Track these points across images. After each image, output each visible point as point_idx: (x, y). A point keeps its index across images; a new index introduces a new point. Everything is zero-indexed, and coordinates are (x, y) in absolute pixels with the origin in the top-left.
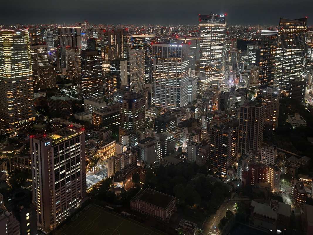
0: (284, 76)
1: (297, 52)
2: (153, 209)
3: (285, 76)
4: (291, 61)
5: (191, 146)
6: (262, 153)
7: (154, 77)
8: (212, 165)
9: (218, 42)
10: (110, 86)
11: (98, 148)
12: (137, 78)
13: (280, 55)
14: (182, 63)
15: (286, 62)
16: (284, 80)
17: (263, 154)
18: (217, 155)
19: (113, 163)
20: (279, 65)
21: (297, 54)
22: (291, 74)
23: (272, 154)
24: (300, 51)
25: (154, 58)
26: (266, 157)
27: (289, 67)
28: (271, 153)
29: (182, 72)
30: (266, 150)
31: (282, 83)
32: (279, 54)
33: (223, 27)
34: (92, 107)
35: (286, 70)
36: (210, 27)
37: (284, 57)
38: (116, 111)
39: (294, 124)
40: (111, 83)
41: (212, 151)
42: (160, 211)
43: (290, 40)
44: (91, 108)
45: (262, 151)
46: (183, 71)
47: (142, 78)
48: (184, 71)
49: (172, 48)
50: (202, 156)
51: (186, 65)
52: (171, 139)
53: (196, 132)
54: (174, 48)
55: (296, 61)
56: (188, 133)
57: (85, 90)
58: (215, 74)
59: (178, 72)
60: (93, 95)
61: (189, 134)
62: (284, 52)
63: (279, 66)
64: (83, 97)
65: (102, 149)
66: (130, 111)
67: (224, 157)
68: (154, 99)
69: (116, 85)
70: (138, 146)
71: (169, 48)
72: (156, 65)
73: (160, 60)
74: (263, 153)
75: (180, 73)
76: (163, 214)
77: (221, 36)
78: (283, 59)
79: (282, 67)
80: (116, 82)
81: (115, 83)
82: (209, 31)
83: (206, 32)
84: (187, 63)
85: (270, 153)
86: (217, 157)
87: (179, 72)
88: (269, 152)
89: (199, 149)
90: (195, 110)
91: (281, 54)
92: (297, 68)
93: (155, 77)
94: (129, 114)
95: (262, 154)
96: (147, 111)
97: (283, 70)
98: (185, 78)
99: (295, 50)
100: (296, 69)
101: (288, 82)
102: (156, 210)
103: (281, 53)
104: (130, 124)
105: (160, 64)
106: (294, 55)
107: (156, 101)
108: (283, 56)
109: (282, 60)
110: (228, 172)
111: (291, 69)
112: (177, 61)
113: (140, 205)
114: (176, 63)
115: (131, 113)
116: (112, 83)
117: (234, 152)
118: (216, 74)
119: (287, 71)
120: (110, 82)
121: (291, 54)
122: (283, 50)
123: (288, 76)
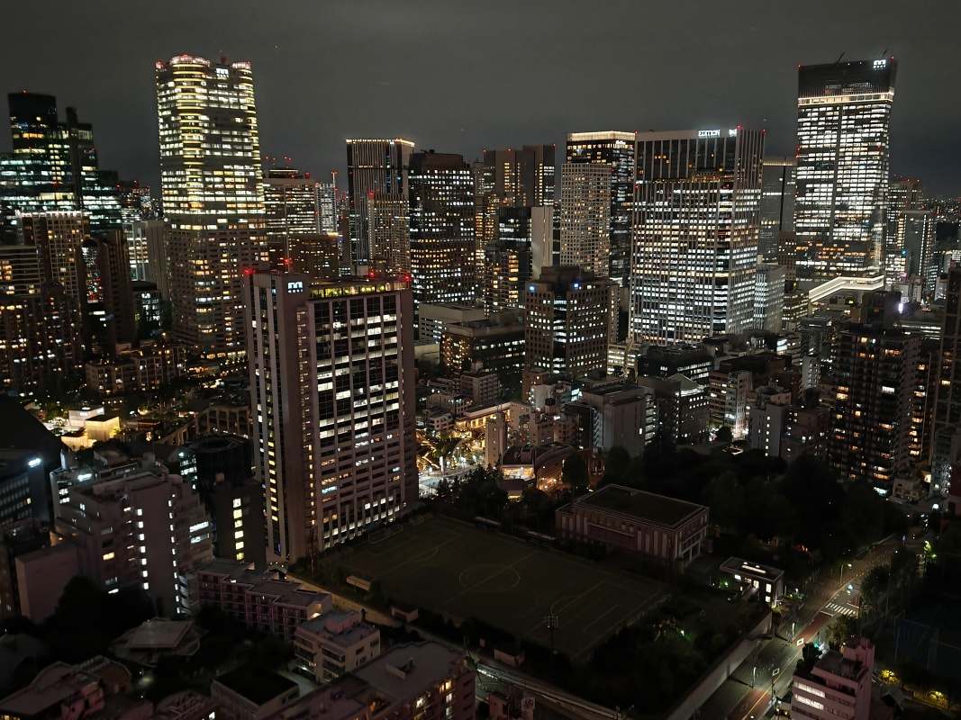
2: (631, 529)
5: (765, 409)
7: (639, 243)
8: (838, 466)
9: (864, 156)
10: (496, 282)
11: (456, 417)
12: (582, 257)
14: (738, 191)
18: (858, 427)
19: (501, 432)
25: (641, 182)
29: (736, 222)
33: (883, 102)
34: (440, 325)
36: (834, 107)
38: (515, 329)
40: (499, 274)
41: (839, 416)
42: (656, 533)
44: (439, 330)
46: (740, 221)
47: (600, 260)
48: (744, 221)
49: (702, 141)
50: (804, 438)
51: (748, 203)
52: (696, 396)
53: (779, 384)
54: (711, 141)
56: (754, 387)
57: (420, 277)
58: (848, 269)
59: (720, 222)
60: (445, 298)
61: (757, 390)
64: (416, 301)
65: (469, 420)
66: (558, 321)
67: (883, 433)
68: (636, 320)
69: (515, 279)
70: (583, 402)
71: (693, 142)
72: (649, 202)
73: (660, 187)
75: (728, 224)
76: (664, 546)
77: (873, 135)
80: (517, 270)
81: (512, 271)
82: (832, 121)
83: (820, 124)
84: (752, 198)
86: (856, 435)
87: (726, 222)
89: (793, 417)
90: (779, 343)
93: (643, 243)
94: (555, 328)
96: (615, 348)
98: (746, 247)
102: (640, 533)
104: (557, 363)
105: (660, 198)
107: (644, 326)
110: (895, 485)
112: (719, 186)
113: (586, 519)
114: (716, 191)
115: (561, 327)
116: (505, 272)
117: (916, 440)
118: (852, 269)
120: (497, 269)
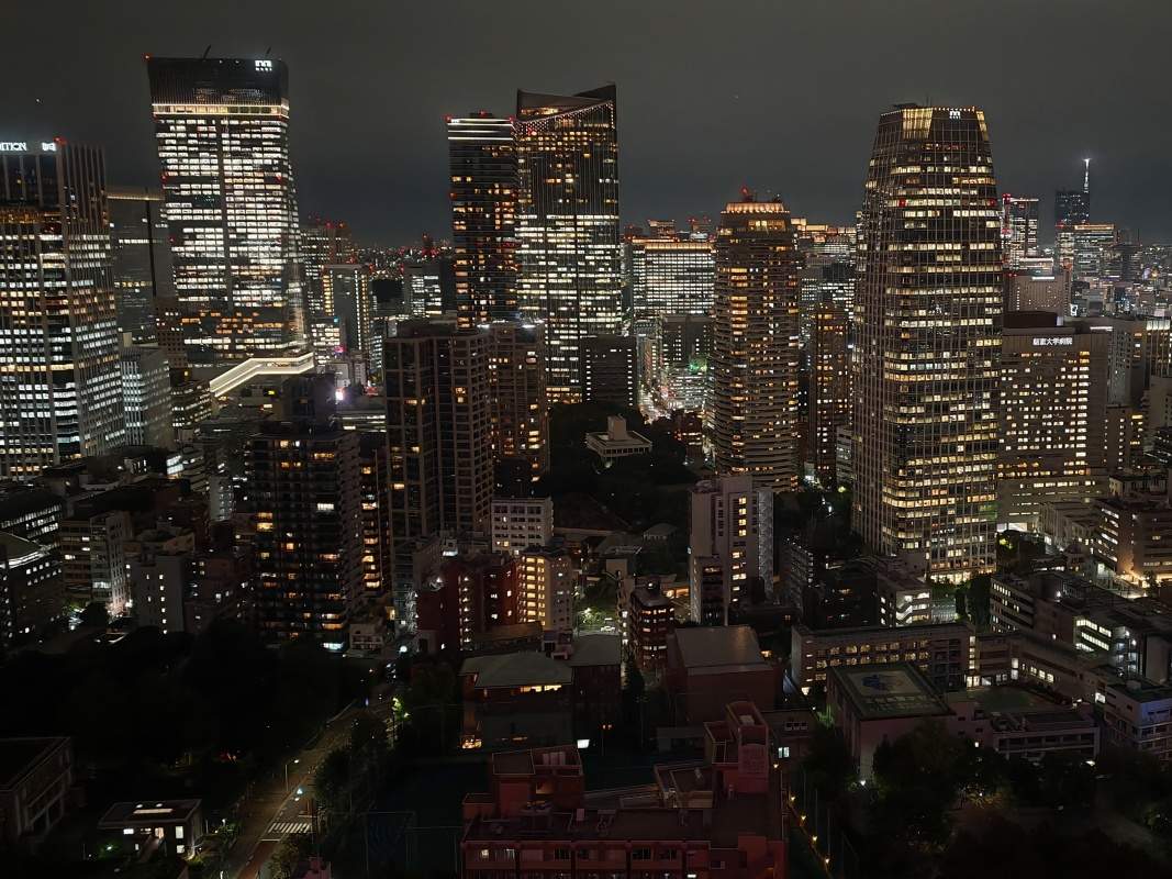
0: (557, 332)
1: (593, 227)
3: (560, 329)
4: (577, 266)
6: (494, 523)
8: (273, 624)
13: (534, 246)
15: (559, 269)
16: (560, 346)
17: (497, 528)
18: (293, 566)
20: (535, 286)
21: (597, 234)
22: (581, 320)
23: (535, 516)
24: (604, 220)
26: (513, 536)
27: (571, 292)
28: (532, 516)
30: (509, 506)
31: (555, 359)
32: (527, 240)
33: (275, 119)
35: (564, 303)
37: (550, 252)
39: (609, 452)
41: (265, 555)
43: (564, 179)
45: (494, 515)
55: (593, 263)
62: (545, 232)
63: (533, 292)
67: (327, 567)
74: (498, 524)
78: (549, 258)
79: (548, 294)
85: (526, 516)
86: (292, 576)
88: (523, 512)
91: (538, 238)
92: (601, 292)
95: (494, 532)
97: (553, 303)
99: (586, 220)
100: (598, 298)
101: (573, 353)
103: (535, 235)
106: (585, 238)
108: (547, 246)
109: (544, 263)
110: (352, 633)
111: (579, 300)
117: (373, 567)
119: (565, 309)
121: (576, 238)
122: (542, 222)
123: (573, 329)
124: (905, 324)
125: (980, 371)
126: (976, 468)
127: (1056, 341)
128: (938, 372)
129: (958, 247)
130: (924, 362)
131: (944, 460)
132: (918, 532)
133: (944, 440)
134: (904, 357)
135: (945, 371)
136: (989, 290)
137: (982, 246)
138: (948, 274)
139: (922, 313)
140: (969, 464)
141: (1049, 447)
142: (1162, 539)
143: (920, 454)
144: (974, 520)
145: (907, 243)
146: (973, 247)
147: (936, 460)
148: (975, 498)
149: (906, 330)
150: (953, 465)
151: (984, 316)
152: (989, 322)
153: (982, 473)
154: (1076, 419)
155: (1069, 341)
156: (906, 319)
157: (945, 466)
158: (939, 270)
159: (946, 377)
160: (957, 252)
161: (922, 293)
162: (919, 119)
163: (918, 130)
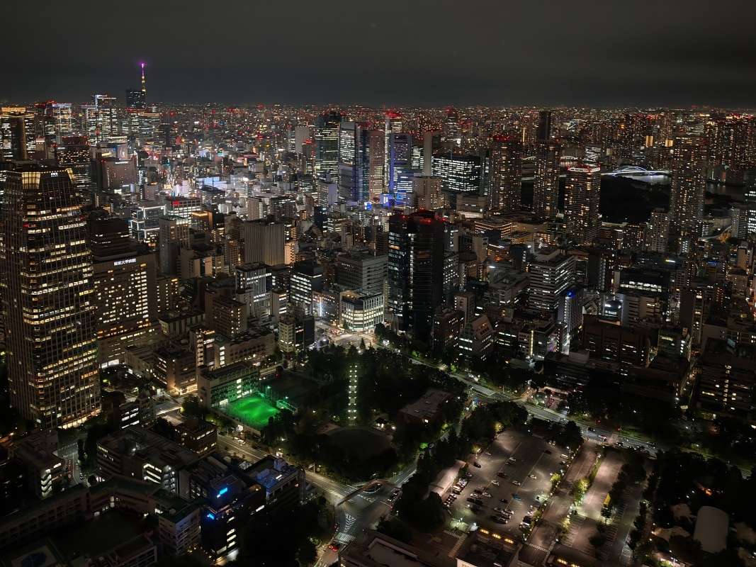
124: (34, 293)
125: (83, 308)
126: (85, 360)
127: (127, 261)
128: (58, 315)
129: (63, 246)
130: (48, 311)
131: (66, 361)
132: (54, 404)
133: (65, 350)
134: (35, 311)
135: (62, 313)
136: (84, 265)
137: (78, 243)
138: (59, 262)
139: (45, 285)
140: (82, 358)
141: (128, 316)
142: (189, 369)
143: (50, 362)
144: (86, 387)
145: (32, 248)
146: (72, 244)
147: (61, 362)
148: (86, 376)
149: (35, 296)
150: (72, 362)
151: (82, 279)
152: (86, 281)
153: (89, 361)
154: (142, 299)
155: (134, 260)
156: (34, 290)
157: (66, 364)
158: (53, 261)
159: (63, 316)
160: (63, 249)
161: (43, 274)
162: (32, 178)
163: (32, 184)
